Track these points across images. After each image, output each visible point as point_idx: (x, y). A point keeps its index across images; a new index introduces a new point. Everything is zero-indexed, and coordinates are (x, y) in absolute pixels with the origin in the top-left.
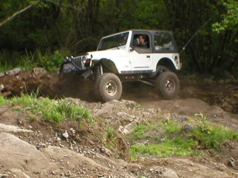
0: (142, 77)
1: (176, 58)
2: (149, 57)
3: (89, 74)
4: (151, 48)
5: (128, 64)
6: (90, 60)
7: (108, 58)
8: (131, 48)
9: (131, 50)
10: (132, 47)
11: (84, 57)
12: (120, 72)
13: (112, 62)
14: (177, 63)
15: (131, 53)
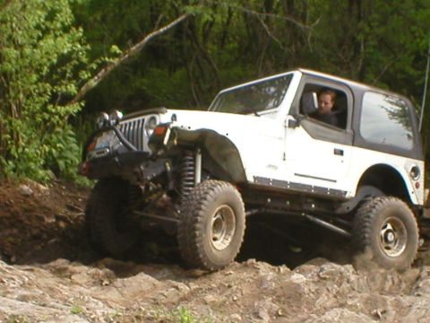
0: (313, 206)
1: (415, 170)
2: (341, 153)
3: (160, 170)
4: (348, 129)
5: (278, 161)
6: (166, 126)
7: (221, 132)
8: (292, 118)
9: (293, 125)
10: (294, 116)
11: (153, 119)
12: (250, 179)
13: (233, 146)
14: (417, 186)
15: (290, 130)
